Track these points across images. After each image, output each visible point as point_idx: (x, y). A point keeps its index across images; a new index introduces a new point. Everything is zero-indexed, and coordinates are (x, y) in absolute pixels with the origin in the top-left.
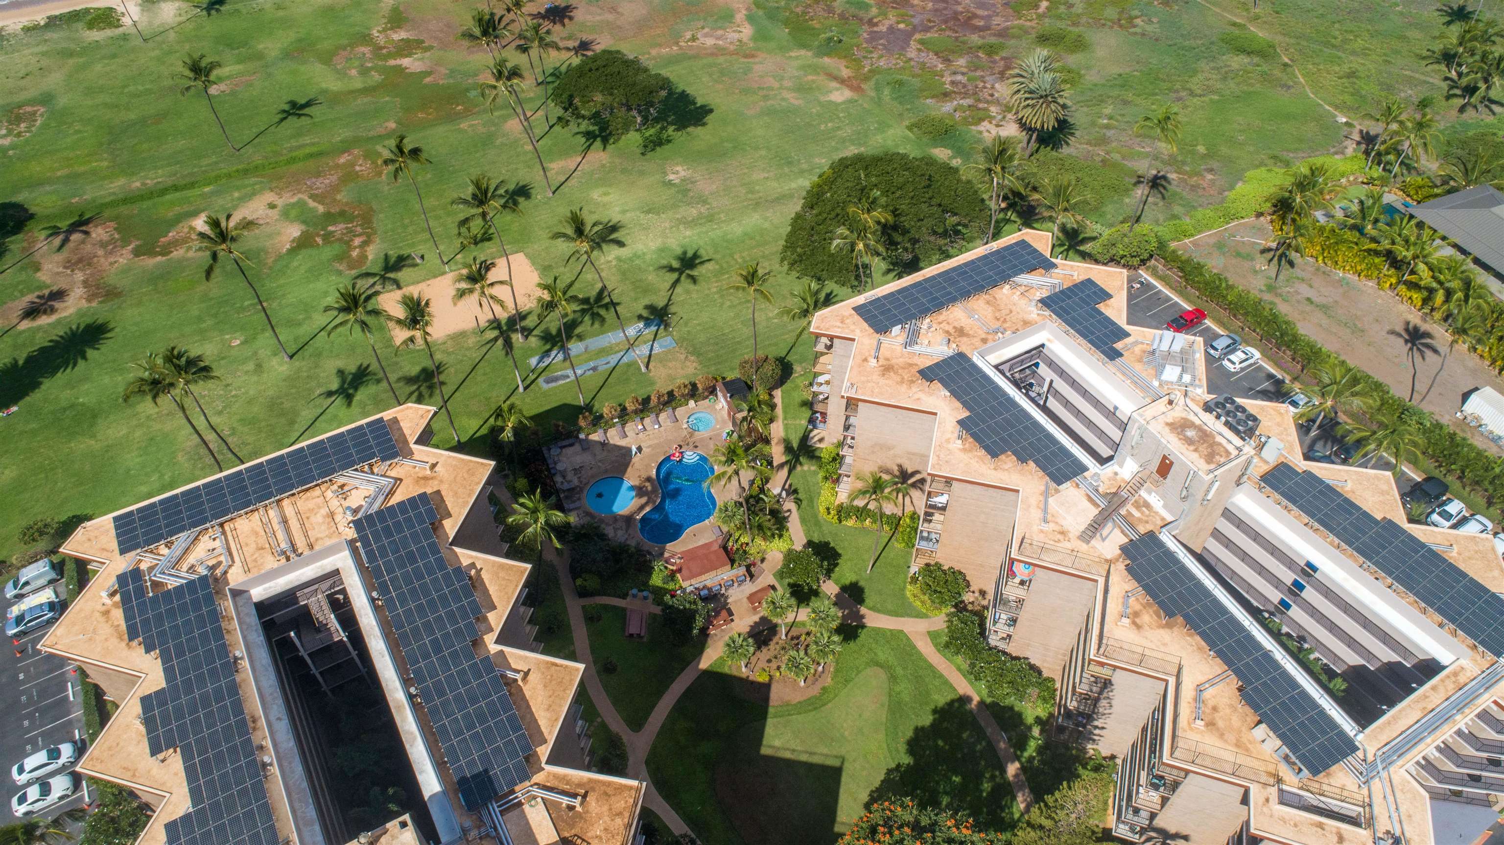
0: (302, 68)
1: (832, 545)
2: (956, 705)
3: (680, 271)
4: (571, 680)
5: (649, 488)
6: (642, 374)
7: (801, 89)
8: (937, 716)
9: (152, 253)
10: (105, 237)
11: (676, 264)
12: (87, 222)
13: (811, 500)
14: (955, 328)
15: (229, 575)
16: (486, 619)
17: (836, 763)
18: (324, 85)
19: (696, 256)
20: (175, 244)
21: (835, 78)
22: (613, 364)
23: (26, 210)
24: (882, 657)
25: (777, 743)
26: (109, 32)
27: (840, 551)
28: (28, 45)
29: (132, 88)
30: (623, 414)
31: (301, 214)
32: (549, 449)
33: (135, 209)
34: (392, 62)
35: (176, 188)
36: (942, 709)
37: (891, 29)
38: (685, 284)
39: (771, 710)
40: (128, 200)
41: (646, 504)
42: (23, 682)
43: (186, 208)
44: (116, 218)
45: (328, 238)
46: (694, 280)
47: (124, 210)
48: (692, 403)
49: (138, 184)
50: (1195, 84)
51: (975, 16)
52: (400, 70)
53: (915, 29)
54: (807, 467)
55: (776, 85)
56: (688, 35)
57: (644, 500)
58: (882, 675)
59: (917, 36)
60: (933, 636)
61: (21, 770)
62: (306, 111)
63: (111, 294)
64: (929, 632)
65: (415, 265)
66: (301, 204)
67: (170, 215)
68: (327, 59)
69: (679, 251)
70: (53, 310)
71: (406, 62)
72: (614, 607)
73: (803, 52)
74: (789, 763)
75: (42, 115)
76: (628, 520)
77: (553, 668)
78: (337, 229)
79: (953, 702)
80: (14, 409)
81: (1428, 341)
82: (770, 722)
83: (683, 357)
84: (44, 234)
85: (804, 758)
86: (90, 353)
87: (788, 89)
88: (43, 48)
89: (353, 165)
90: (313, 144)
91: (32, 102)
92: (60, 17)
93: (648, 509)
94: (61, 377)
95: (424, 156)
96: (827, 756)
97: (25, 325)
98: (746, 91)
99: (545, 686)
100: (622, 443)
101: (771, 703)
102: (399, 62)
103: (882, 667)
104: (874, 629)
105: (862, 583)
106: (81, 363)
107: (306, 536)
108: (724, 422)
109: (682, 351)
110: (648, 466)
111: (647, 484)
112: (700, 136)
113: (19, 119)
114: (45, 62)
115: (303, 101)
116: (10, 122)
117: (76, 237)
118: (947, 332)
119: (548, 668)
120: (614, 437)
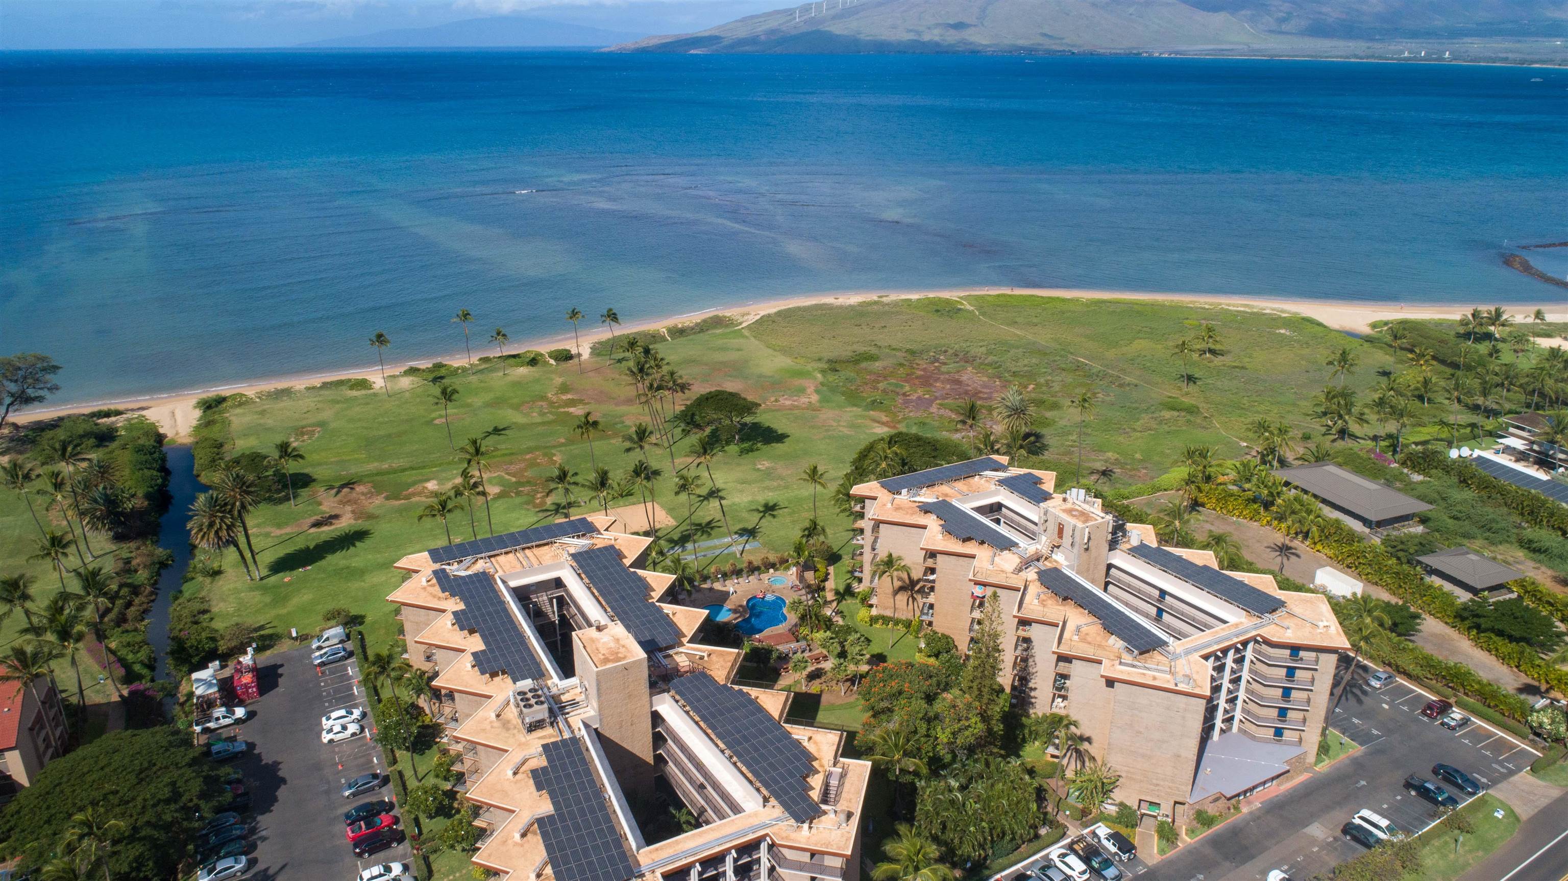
0: (500, 412)
3: (765, 512)
5: (741, 610)
6: (737, 558)
7: (852, 426)
9: (397, 498)
10: (365, 491)
11: (761, 509)
12: (353, 483)
13: (852, 616)
14: (942, 492)
16: (649, 592)
18: (514, 420)
19: (775, 505)
20: (414, 494)
21: (878, 422)
22: (717, 554)
23: (310, 477)
26: (363, 392)
27: (871, 639)
28: (308, 397)
29: (381, 419)
30: (725, 576)
31: (501, 482)
33: (385, 478)
34: (562, 410)
35: (412, 468)
37: (919, 398)
38: (768, 518)
39: (822, 707)
40: (380, 473)
41: (739, 617)
42: (324, 687)
43: (420, 478)
44: (372, 482)
45: (518, 494)
46: (774, 516)
47: (379, 478)
48: (771, 571)
49: (387, 466)
50: (1138, 425)
51: (980, 392)
52: (568, 414)
53: (936, 398)
54: (849, 601)
55: (835, 424)
56: (773, 399)
57: (737, 615)
59: (938, 402)
61: (328, 718)
62: (503, 432)
63: (370, 517)
65: (579, 506)
66: (499, 477)
67: (409, 481)
68: (517, 407)
69: (763, 502)
70: (331, 524)
71: (572, 410)
73: (855, 409)
75: (319, 432)
78: (526, 489)
80: (310, 568)
81: (1293, 551)
83: (765, 550)
84: (323, 489)
86: (358, 544)
87: (844, 426)
88: (316, 399)
89: (535, 459)
90: (507, 449)
91: (313, 425)
92: (331, 383)
93: (740, 619)
94: (338, 555)
95: (600, 427)
97: (313, 530)
98: (813, 427)
100: (724, 589)
102: (566, 410)
105: (885, 653)
106: (352, 549)
108: (794, 580)
109: (765, 547)
110: (741, 600)
111: (740, 608)
112: (779, 448)
113: (303, 434)
114: (320, 406)
115: (501, 427)
116: (297, 435)
117: (346, 490)
118: (937, 493)
120: (718, 586)
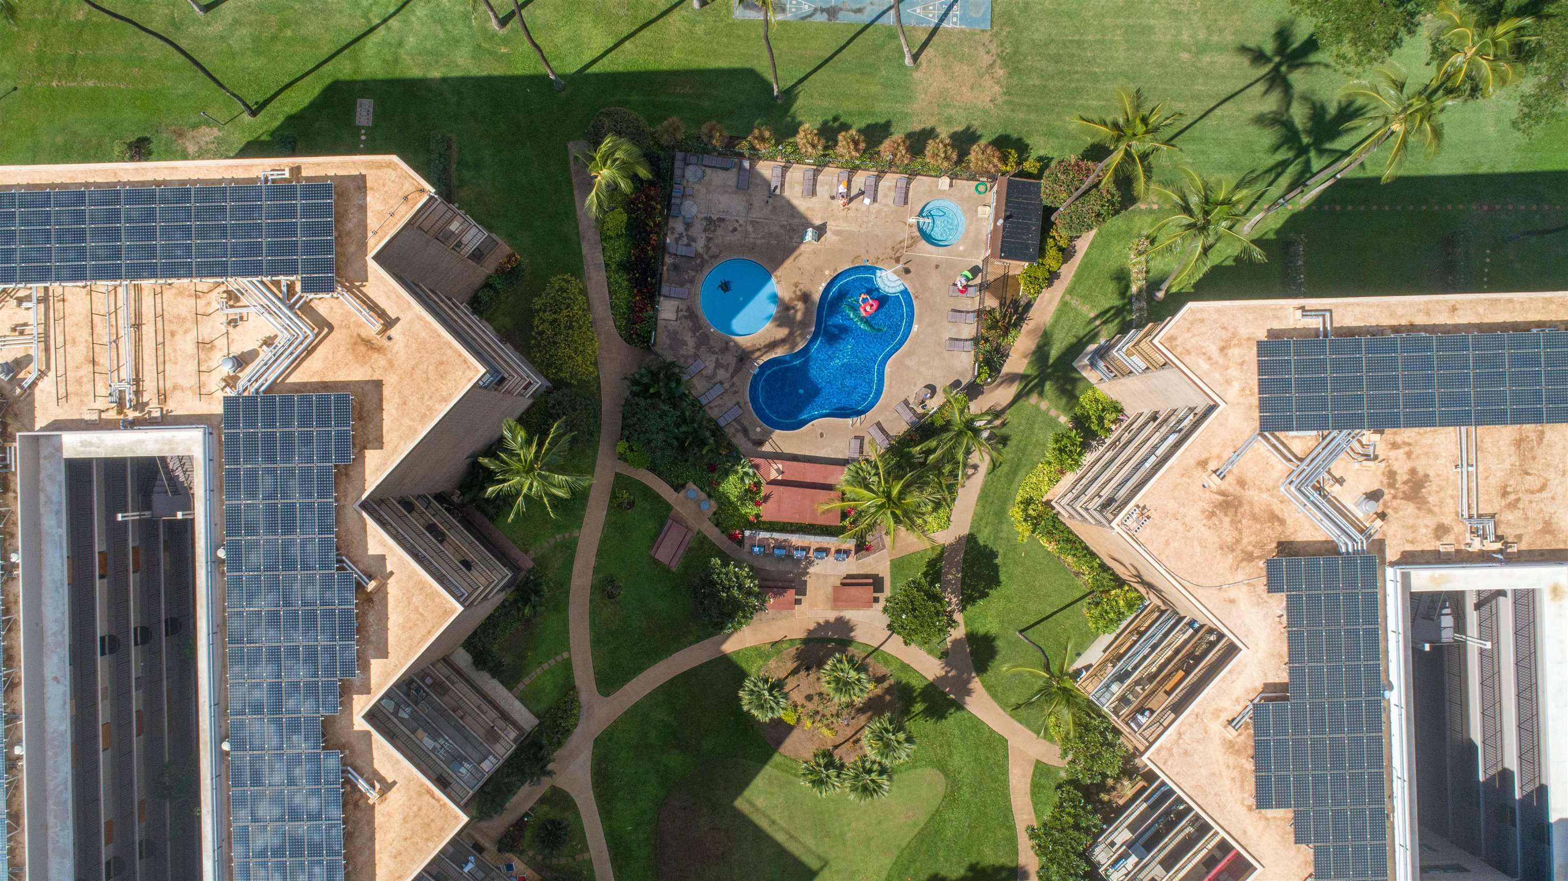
1: (997, 561)
2: (1004, 874)
4: (442, 829)
5: (799, 316)
6: (902, 66)
8: (970, 874)
13: (1015, 469)
14: (1413, 471)
15: (37, 391)
16: (366, 668)
17: (814, 864)
24: (956, 761)
25: (760, 802)
27: (1003, 577)
32: (686, 164)
36: (984, 870)
39: (777, 758)
41: (783, 341)
48: (946, 178)
54: (1046, 402)
57: (783, 332)
58: (941, 786)
60: (1041, 770)
64: (1038, 761)
72: (658, 498)
74: (759, 833)
76: (744, 356)
77: (427, 797)
79: (1002, 868)
82: (768, 770)
83: (986, 60)
85: (780, 837)
93: (779, 353)
96: (808, 850)
99: (405, 820)
101: (782, 749)
103: (947, 776)
104: (972, 717)
105: (1000, 644)
107: (161, 373)
108: (976, 243)
109: (993, 48)
110: (819, 270)
111: (800, 305)
118: (1391, 475)
119: (420, 794)
120: (794, 184)
